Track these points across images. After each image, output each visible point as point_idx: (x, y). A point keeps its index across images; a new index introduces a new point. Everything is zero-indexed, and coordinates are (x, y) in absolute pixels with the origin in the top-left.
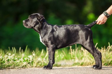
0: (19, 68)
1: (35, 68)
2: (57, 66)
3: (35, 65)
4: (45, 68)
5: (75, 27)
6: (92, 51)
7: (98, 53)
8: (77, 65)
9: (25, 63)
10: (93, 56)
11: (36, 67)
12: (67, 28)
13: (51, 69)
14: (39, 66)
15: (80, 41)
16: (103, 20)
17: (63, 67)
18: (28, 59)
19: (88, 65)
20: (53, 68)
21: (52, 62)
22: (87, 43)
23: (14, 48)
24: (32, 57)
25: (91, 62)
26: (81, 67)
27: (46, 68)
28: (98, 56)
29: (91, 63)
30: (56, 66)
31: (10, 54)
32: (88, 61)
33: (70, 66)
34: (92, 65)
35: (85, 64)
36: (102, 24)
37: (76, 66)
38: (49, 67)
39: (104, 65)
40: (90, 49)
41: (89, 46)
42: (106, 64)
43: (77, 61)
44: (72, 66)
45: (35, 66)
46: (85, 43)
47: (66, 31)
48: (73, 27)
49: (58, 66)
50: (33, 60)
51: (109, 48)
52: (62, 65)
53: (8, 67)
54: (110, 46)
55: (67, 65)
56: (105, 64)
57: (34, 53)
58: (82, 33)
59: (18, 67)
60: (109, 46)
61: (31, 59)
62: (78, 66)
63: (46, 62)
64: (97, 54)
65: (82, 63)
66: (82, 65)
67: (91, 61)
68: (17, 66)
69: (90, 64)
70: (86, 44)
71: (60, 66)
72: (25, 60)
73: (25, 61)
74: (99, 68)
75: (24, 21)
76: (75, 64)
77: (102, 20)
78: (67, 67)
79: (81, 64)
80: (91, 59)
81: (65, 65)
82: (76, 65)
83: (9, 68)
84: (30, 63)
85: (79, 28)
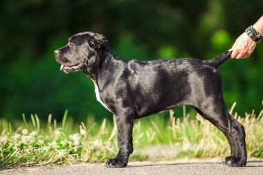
0: (49, 166)
1: (87, 164)
2: (138, 158)
3: (85, 157)
4: (111, 164)
5: (179, 64)
6: (221, 123)
7: (237, 128)
8: (188, 155)
9: (61, 153)
10: (226, 133)
11: (88, 161)
12: (160, 67)
13: (125, 165)
14: (96, 159)
15: (193, 99)
17: (153, 161)
18: (69, 143)
19: (213, 157)
20: (129, 164)
21: (126, 151)
22: (209, 105)
23: (36, 116)
24: (79, 138)
25: (220, 149)
26: (196, 160)
27: (113, 164)
29: (222, 152)
30: (137, 160)
31: (25, 131)
32: (215, 146)
33: (169, 159)
34: (222, 155)
35: (207, 155)
36: (243, 57)
37: (185, 160)
38: (119, 161)
39: (253, 155)
40: (216, 117)
41: (215, 110)
42: (257, 154)
43: (186, 146)
44: (175, 159)
45: (86, 159)
46: (204, 104)
48: (176, 65)
49: (141, 160)
50: (81, 144)
52: (150, 158)
53: (22, 163)
55: (163, 157)
56: (254, 153)
57: (83, 128)
59: (44, 162)
61: (76, 143)
62: (191, 158)
63: (113, 149)
64: (233, 130)
65: (199, 152)
66: (198, 156)
67: (222, 147)
68: (43, 160)
69: (219, 154)
71: (147, 158)
72: (61, 145)
73: (61, 147)
74: (240, 163)
75: (57, 52)
76: (183, 154)
77: (243, 46)
78: (164, 162)
79: (196, 153)
80: (221, 141)
81: (159, 157)
82: (184, 156)
83: (24, 166)
84: (75, 153)
85: (191, 68)
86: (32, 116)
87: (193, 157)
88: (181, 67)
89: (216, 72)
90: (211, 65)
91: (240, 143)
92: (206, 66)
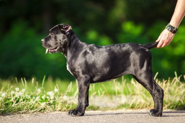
0: (35, 113)
1: (60, 112)
2: (93, 108)
3: (59, 107)
5: (124, 47)
8: (125, 107)
9: (43, 105)
11: (60, 110)
12: (110, 50)
14: (65, 109)
16: (168, 38)
17: (103, 111)
18: (48, 97)
19: (142, 108)
20: (86, 112)
21: (84, 104)
24: (54, 94)
25: (147, 103)
26: (130, 111)
28: (158, 94)
29: (148, 105)
30: (91, 110)
31: (17, 89)
32: (143, 101)
33: (113, 109)
34: (148, 107)
35: (138, 107)
36: (166, 44)
37: (123, 110)
39: (168, 108)
40: (146, 82)
42: (171, 107)
44: (117, 109)
46: (139, 72)
47: (108, 54)
49: (94, 110)
50: (55, 99)
51: (176, 82)
52: (100, 108)
54: (178, 77)
55: (109, 108)
58: (135, 57)
59: (32, 111)
60: (176, 78)
61: (52, 97)
62: (127, 109)
64: (156, 92)
65: (133, 105)
66: (132, 107)
68: (31, 109)
69: (146, 106)
70: (140, 75)
71: (98, 108)
72: (42, 99)
73: (42, 101)
75: (43, 40)
78: (110, 112)
79: (131, 105)
81: (106, 108)
82: (122, 107)
83: (20, 113)
84: (52, 105)
85: (131, 49)
86: (22, 79)
87: (129, 108)
88: (124, 49)
89: (148, 51)
90: (145, 47)
91: (159, 101)
92: (141, 47)
